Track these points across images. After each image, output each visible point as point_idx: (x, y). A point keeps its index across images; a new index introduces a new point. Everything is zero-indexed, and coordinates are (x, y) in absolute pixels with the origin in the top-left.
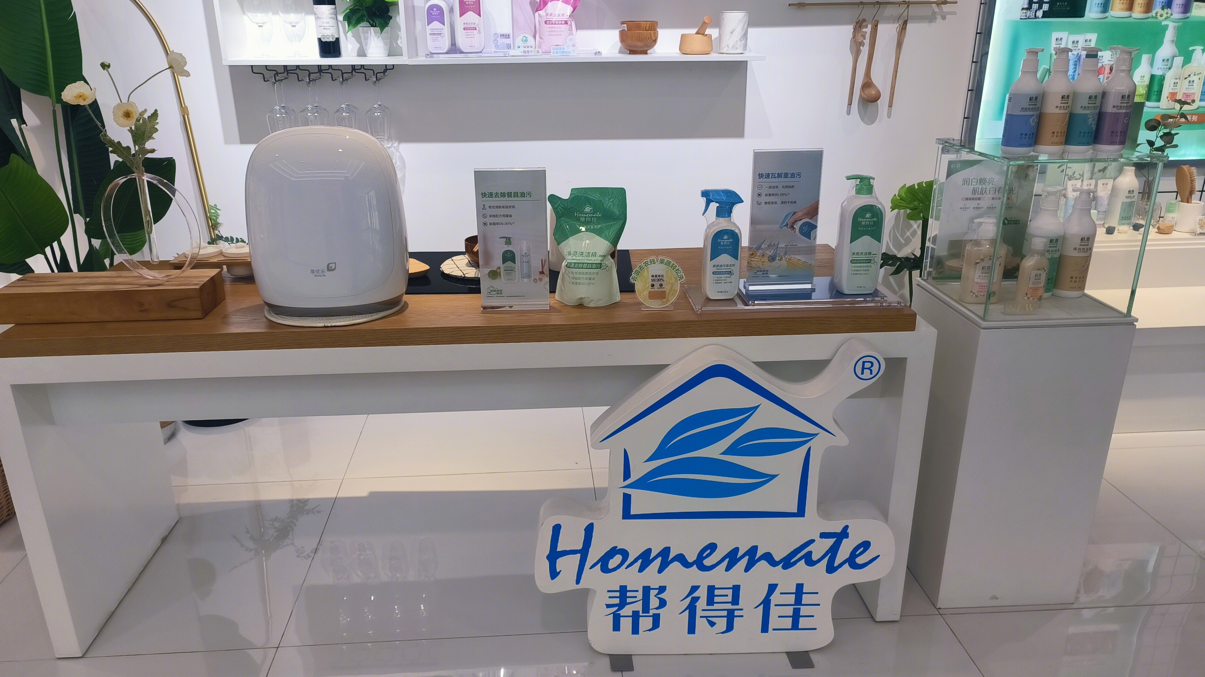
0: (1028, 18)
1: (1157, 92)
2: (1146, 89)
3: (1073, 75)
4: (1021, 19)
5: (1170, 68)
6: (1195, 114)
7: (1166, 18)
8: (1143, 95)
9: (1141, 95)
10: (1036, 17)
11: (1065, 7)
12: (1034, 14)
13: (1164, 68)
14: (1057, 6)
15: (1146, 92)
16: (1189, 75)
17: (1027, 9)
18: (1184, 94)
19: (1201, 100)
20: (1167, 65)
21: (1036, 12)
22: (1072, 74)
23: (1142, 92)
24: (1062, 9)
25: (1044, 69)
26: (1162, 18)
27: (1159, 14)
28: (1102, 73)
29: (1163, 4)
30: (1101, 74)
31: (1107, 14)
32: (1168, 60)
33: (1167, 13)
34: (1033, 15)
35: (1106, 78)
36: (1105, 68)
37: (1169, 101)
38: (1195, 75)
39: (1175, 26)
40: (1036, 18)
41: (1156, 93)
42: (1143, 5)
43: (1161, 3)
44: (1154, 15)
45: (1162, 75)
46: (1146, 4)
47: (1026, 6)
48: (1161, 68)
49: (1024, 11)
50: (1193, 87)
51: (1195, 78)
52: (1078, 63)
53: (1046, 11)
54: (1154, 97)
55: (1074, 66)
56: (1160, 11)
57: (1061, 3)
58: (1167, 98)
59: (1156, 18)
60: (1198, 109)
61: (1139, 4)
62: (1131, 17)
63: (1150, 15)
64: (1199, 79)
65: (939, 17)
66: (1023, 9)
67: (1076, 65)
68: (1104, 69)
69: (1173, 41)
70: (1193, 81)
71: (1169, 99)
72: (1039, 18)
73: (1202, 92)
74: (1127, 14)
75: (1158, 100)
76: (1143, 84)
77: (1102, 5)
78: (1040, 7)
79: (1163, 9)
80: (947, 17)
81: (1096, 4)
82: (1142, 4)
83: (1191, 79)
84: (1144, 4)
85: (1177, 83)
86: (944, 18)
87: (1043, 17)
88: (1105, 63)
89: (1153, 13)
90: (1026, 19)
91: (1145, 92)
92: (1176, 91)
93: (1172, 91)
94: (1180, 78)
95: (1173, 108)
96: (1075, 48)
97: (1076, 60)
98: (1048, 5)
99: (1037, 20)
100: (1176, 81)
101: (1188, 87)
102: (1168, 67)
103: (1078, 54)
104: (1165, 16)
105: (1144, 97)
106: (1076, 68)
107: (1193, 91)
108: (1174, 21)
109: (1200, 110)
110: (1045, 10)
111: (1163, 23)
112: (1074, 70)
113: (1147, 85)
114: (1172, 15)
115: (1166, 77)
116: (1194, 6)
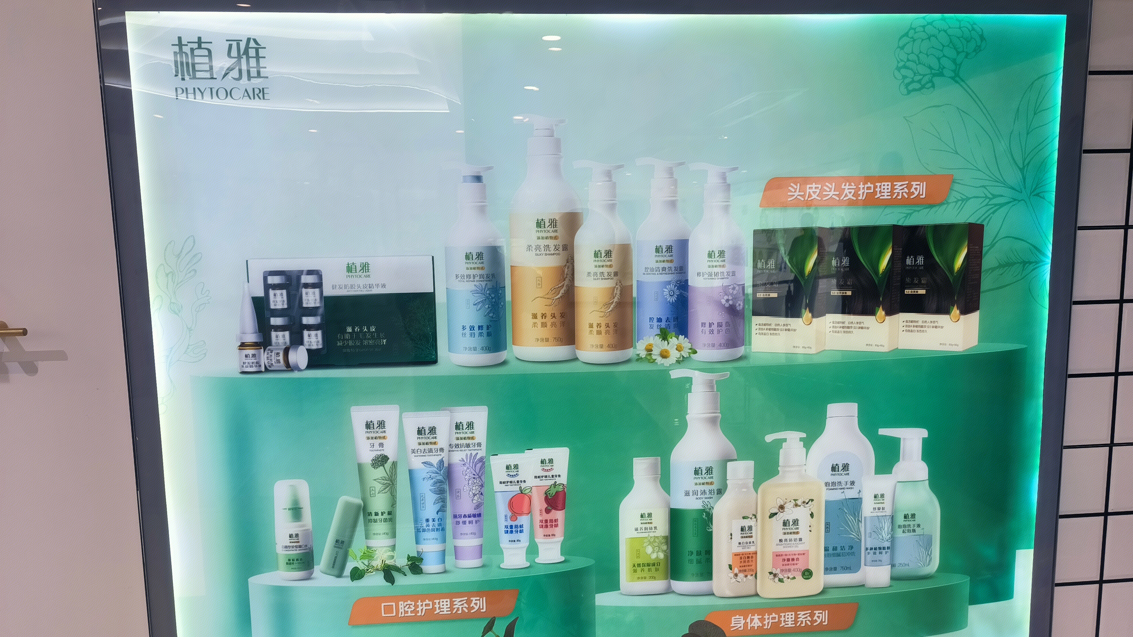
0: (267, 370)
1: (699, 553)
2: (665, 547)
3: (440, 519)
4: (243, 373)
5: (720, 492)
6: (821, 607)
7: (678, 362)
8: (659, 564)
9: (654, 565)
10: (289, 367)
11: (373, 338)
12: (281, 358)
13: (704, 492)
14: (347, 336)
15: (666, 556)
16: (782, 507)
17: (256, 345)
18: (778, 555)
19: (828, 570)
20: (711, 483)
21: (286, 351)
22: (437, 517)
23: (654, 556)
24: (365, 343)
25: (348, 506)
26: (667, 362)
27: (656, 352)
28: (525, 509)
29: (663, 324)
30: (521, 514)
31: (504, 355)
32: (709, 470)
33: (679, 349)
34: (278, 361)
35: (538, 524)
36: (530, 498)
37: (736, 575)
38: (796, 505)
39: (711, 381)
40: (292, 370)
41: (694, 557)
42: (603, 329)
43: (655, 323)
44: (643, 354)
45: (703, 511)
46: (611, 325)
47: (251, 338)
48: (695, 493)
49: (250, 352)
50: (797, 537)
51: (801, 514)
52: (447, 487)
53: (317, 350)
54: (691, 567)
55: (436, 496)
56: (658, 344)
57: (357, 329)
58: (730, 567)
59: (649, 359)
60: (822, 592)
61: (591, 326)
62: (576, 359)
63: (630, 353)
64: (812, 515)
65: (13, 366)
66: (243, 346)
67: (441, 492)
68: (527, 499)
69: (713, 421)
70: (796, 522)
71: (736, 570)
72: (300, 370)
73: (826, 549)
74: (561, 351)
75: (707, 574)
76: (652, 534)
77: (485, 331)
78: (297, 340)
79: (664, 336)
80: (41, 365)
81: (464, 328)
82: (599, 325)
83: (790, 514)
84: (607, 326)
85: (750, 528)
86: (30, 369)
87: (312, 365)
88: (528, 484)
89: (640, 348)
90: (260, 372)
91: (661, 556)
92: (752, 549)
93: (740, 550)
94: (755, 516)
95: (752, 592)
96: (430, 446)
97: (440, 478)
98: (319, 333)
99: (296, 375)
100: (746, 523)
101: (784, 537)
102: (714, 487)
103: (441, 462)
104: (674, 355)
105: (662, 568)
106: (443, 500)
107: (801, 548)
108: (707, 367)
109: (833, 595)
110: (314, 347)
111: (676, 374)
112: (438, 507)
113: (666, 538)
114: (695, 352)
115: (715, 513)
116: (754, 327)
